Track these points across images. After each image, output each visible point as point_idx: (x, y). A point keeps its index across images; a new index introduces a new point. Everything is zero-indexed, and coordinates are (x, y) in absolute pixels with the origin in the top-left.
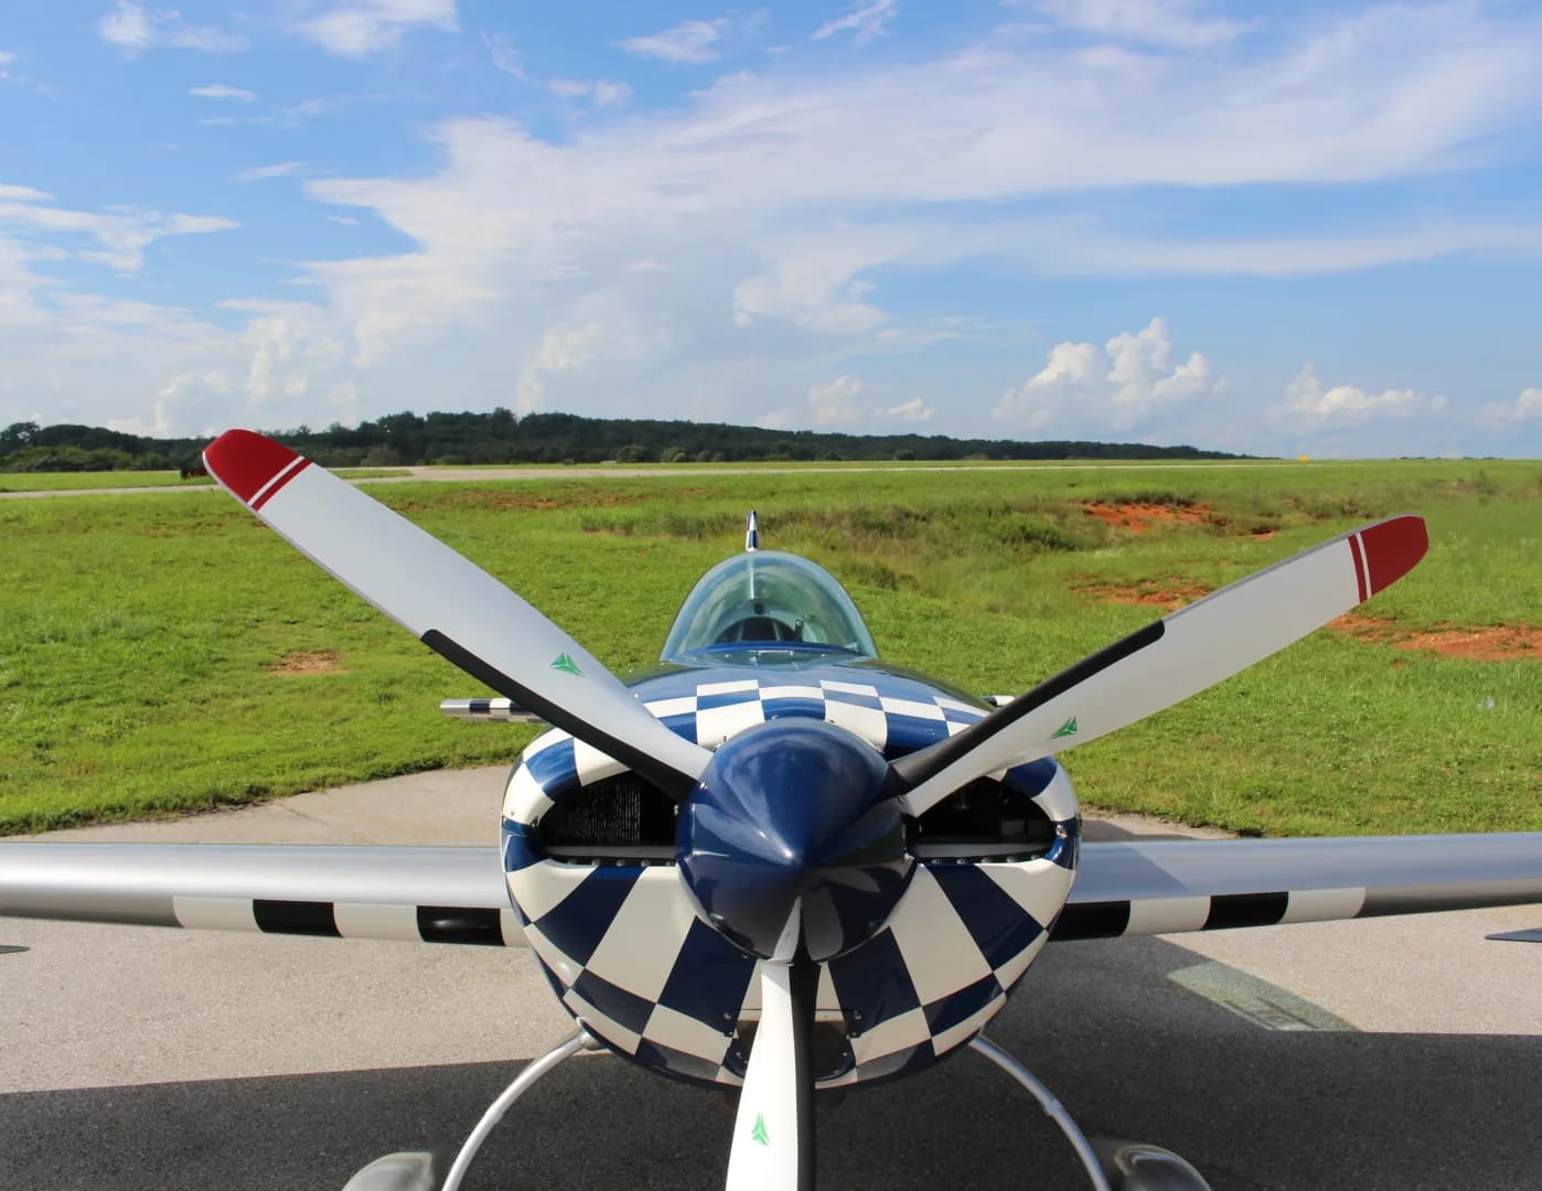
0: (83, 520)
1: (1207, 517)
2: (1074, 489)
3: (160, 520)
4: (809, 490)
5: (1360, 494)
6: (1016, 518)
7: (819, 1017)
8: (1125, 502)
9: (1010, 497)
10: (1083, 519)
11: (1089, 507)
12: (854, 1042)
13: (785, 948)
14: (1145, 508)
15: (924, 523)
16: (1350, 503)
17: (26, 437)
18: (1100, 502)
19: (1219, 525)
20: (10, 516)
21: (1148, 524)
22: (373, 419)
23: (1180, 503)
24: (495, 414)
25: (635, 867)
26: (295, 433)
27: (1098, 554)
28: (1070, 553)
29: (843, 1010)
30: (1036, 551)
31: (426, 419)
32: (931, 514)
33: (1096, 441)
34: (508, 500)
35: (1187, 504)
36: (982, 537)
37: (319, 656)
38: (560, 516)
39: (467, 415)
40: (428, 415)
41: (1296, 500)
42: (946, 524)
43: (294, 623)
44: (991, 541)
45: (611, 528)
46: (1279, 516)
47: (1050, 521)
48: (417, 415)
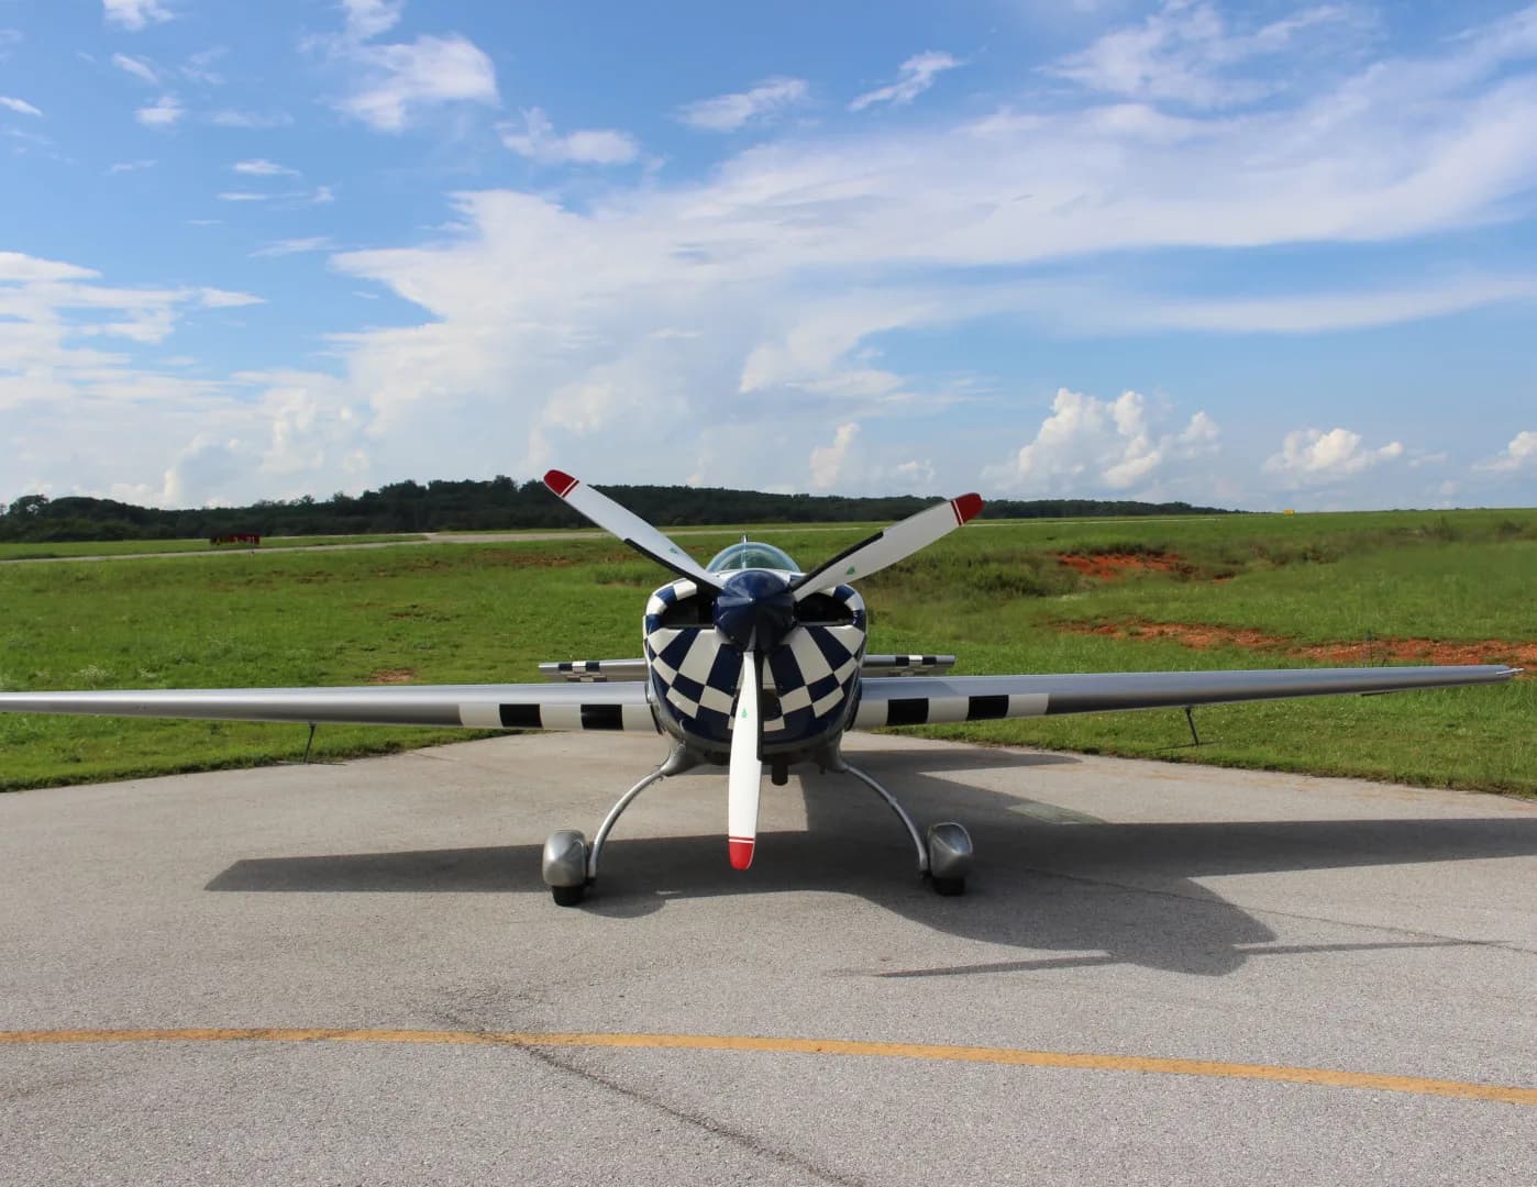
0: (148, 578)
1: (1174, 566)
2: (1054, 542)
3: (215, 577)
4: (803, 546)
5: (1324, 543)
6: (994, 568)
7: (765, 687)
8: (1098, 552)
9: (989, 549)
10: (1055, 567)
11: (1064, 558)
12: (781, 699)
13: (751, 645)
14: (1117, 558)
15: (908, 575)
16: (1314, 551)
17: (34, 510)
18: (1074, 553)
19: (1185, 573)
20: (81, 575)
21: (1116, 572)
22: (375, 489)
23: (1149, 553)
24: (496, 482)
25: (697, 630)
26: (299, 503)
27: (1065, 598)
28: (1041, 599)
29: (776, 684)
30: (1010, 597)
31: (427, 487)
32: (914, 566)
33: (1090, 499)
34: (525, 559)
35: (1157, 554)
36: (962, 585)
37: (401, 672)
38: (576, 571)
39: (468, 483)
40: (430, 484)
41: (1260, 549)
42: (928, 574)
43: (372, 650)
44: (969, 590)
45: (622, 580)
46: (1243, 564)
47: (1025, 570)
48: (419, 484)
